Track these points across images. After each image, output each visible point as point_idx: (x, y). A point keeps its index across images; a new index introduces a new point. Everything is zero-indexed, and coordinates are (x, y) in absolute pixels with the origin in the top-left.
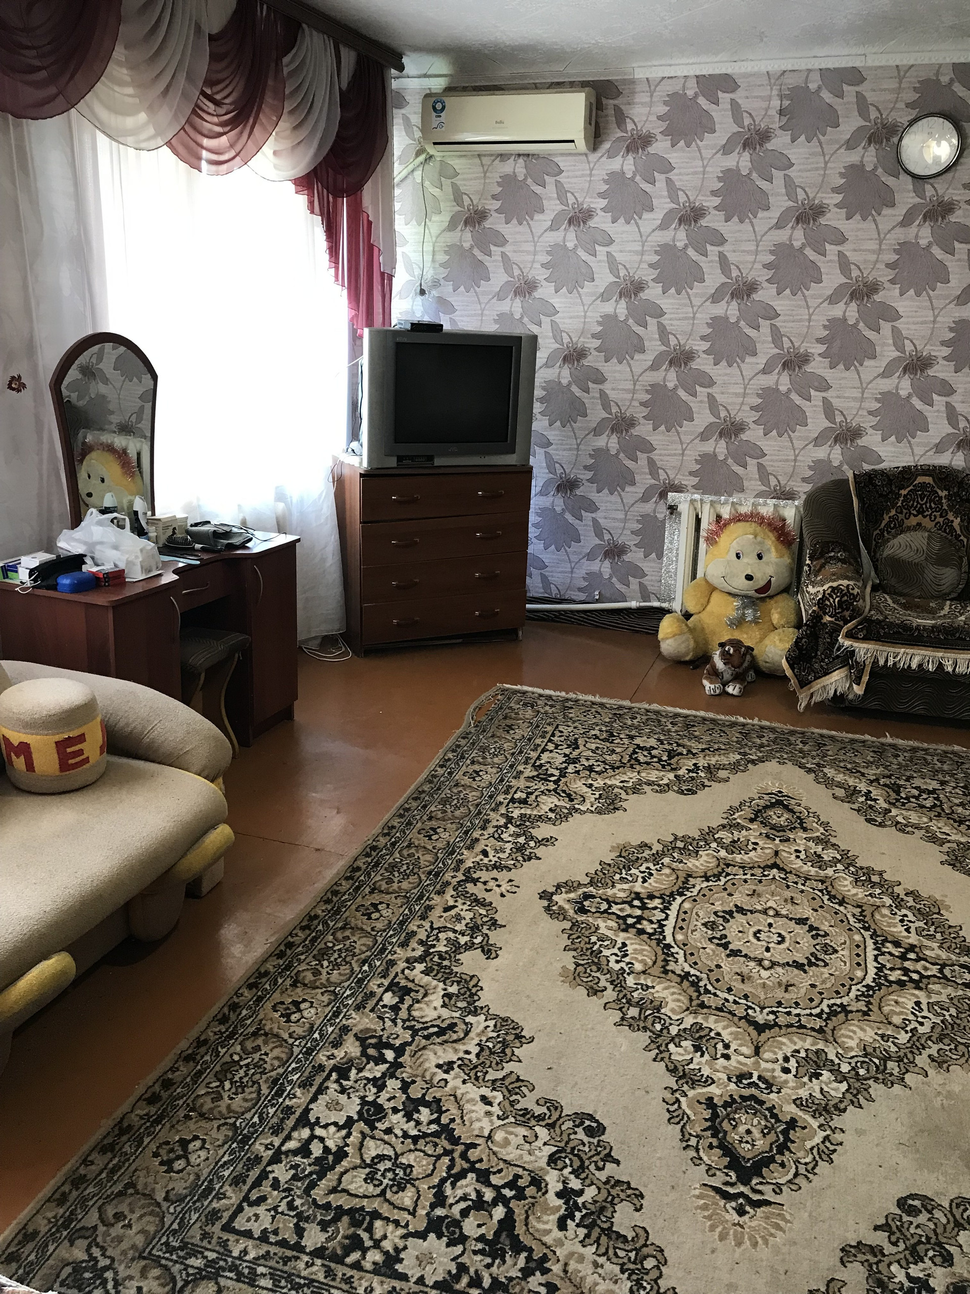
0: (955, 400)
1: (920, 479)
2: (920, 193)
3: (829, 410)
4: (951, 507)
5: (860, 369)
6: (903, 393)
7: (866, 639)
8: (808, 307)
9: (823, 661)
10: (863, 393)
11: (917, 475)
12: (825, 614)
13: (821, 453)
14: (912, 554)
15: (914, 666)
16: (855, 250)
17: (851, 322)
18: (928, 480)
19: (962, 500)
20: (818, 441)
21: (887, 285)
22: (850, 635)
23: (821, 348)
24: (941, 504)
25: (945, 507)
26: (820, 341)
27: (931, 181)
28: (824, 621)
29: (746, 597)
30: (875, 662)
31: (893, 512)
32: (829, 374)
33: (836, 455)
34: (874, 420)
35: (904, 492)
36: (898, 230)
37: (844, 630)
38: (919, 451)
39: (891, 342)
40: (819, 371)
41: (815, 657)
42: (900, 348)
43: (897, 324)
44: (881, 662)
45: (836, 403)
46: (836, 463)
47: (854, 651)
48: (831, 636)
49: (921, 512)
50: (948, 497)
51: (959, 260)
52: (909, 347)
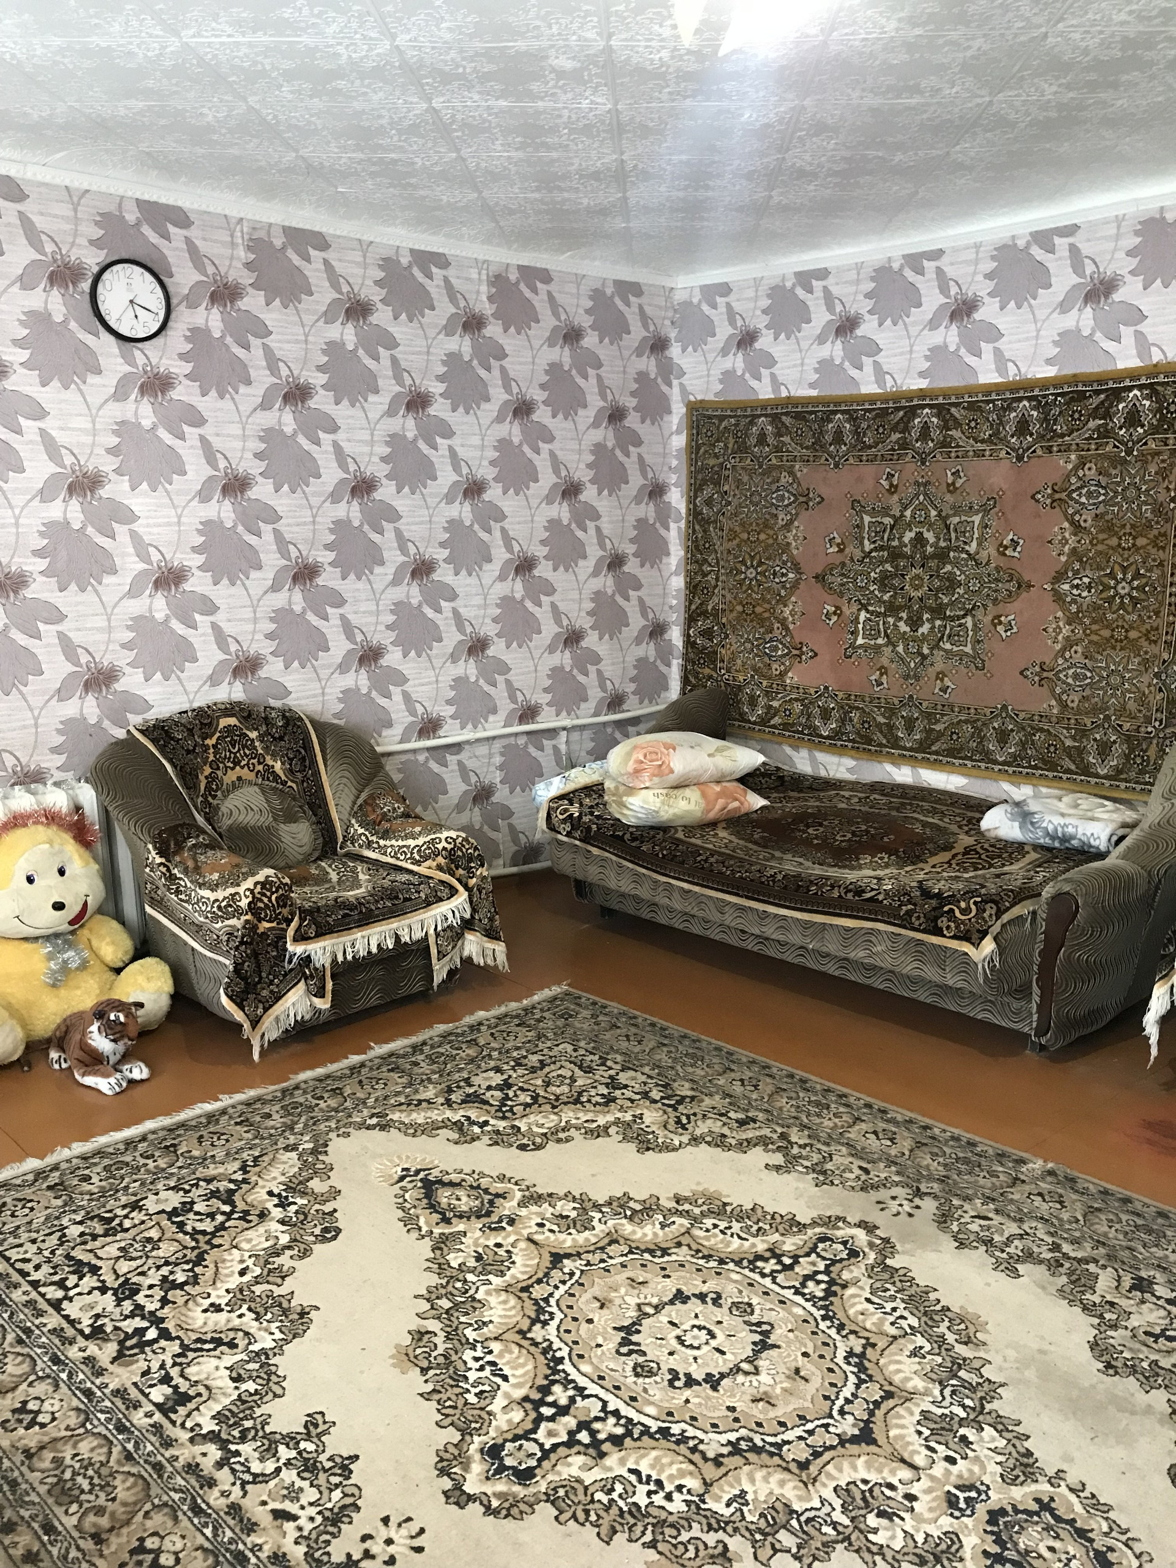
0: (220, 618)
1: (224, 722)
2: (130, 361)
3: (69, 648)
4: (266, 749)
5: (99, 588)
6: (160, 616)
7: (319, 935)
8: (11, 507)
9: (271, 983)
10: (109, 620)
11: (218, 718)
12: (260, 920)
13: (70, 709)
14: (257, 817)
15: (374, 950)
16: (62, 429)
17: (76, 526)
18: (232, 721)
19: (275, 739)
20: (62, 694)
21: (113, 476)
22: (300, 938)
23: (42, 564)
24: (255, 748)
25: (260, 751)
26: (38, 553)
27: (139, 345)
28: (261, 930)
29: (57, 935)
30: (334, 960)
31: (208, 770)
32: (60, 600)
33: (90, 708)
34: (131, 655)
35: (210, 742)
36: (111, 405)
37: (290, 932)
38: (192, 687)
39: (131, 550)
40: (44, 596)
41: (259, 982)
42: (144, 557)
43: (135, 526)
44: (340, 959)
45: (76, 637)
46: (93, 720)
47: (309, 956)
48: (276, 947)
49: (236, 763)
50: (261, 738)
51: (192, 447)
52: (155, 556)
